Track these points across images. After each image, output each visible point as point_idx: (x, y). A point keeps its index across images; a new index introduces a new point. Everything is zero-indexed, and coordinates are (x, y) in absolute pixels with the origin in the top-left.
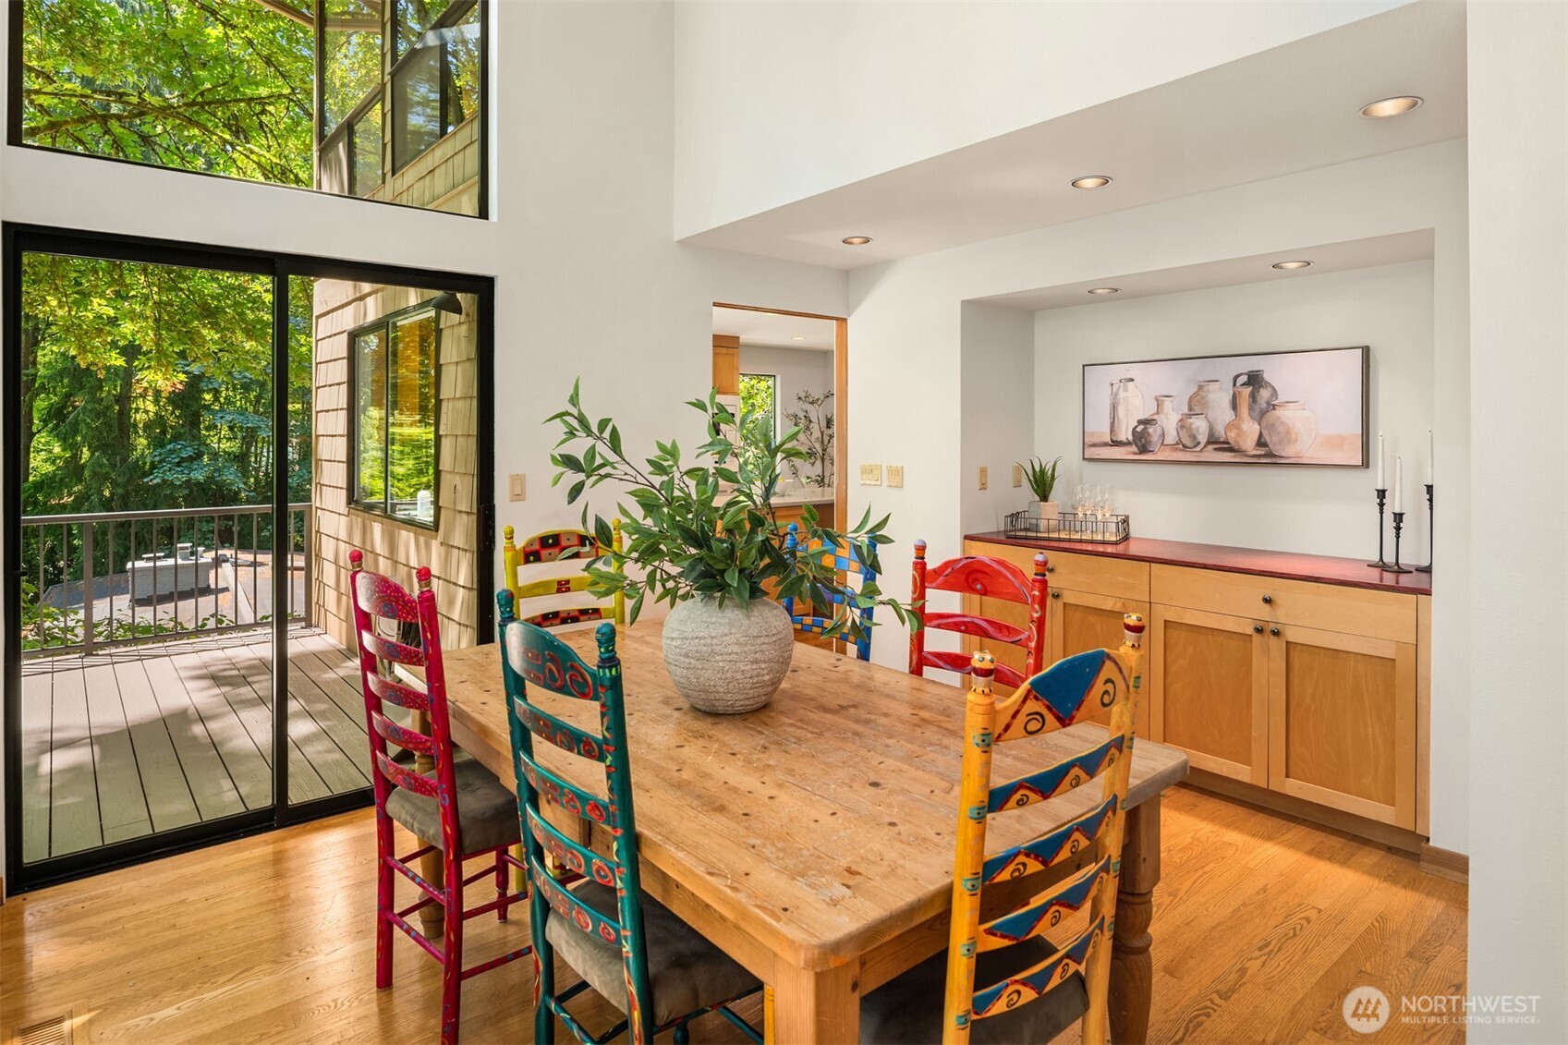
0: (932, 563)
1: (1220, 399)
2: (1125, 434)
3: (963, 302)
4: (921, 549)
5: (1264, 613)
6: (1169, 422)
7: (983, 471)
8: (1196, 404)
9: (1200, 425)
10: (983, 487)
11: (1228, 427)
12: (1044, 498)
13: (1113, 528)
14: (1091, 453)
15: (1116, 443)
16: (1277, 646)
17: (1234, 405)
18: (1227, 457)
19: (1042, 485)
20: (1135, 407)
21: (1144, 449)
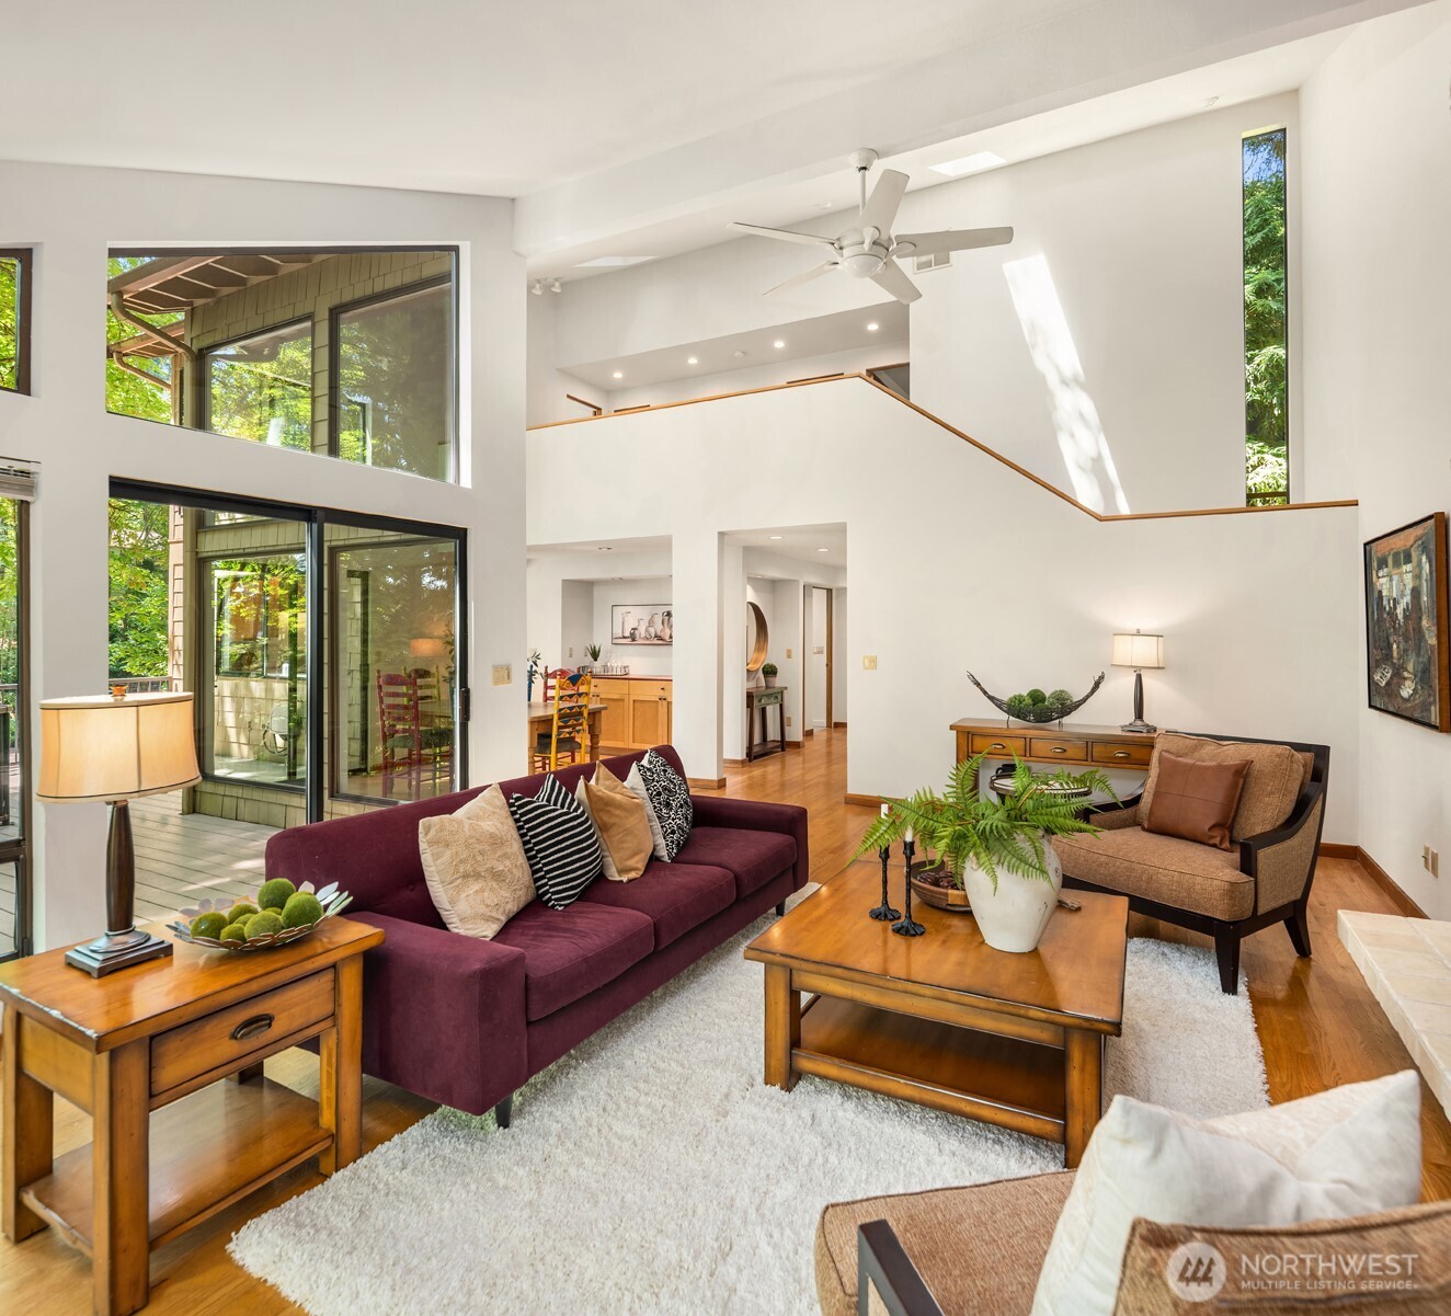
0: (550, 671)
1: (658, 620)
2: (627, 634)
3: (564, 581)
4: (546, 668)
5: (661, 693)
6: (642, 631)
7: (571, 649)
8: (651, 623)
9: (652, 630)
10: (571, 656)
11: (662, 631)
12: (596, 660)
13: (619, 669)
14: (615, 641)
15: (624, 637)
16: (665, 703)
17: (663, 623)
18: (661, 642)
19: (595, 655)
20: (630, 624)
21: (634, 640)
